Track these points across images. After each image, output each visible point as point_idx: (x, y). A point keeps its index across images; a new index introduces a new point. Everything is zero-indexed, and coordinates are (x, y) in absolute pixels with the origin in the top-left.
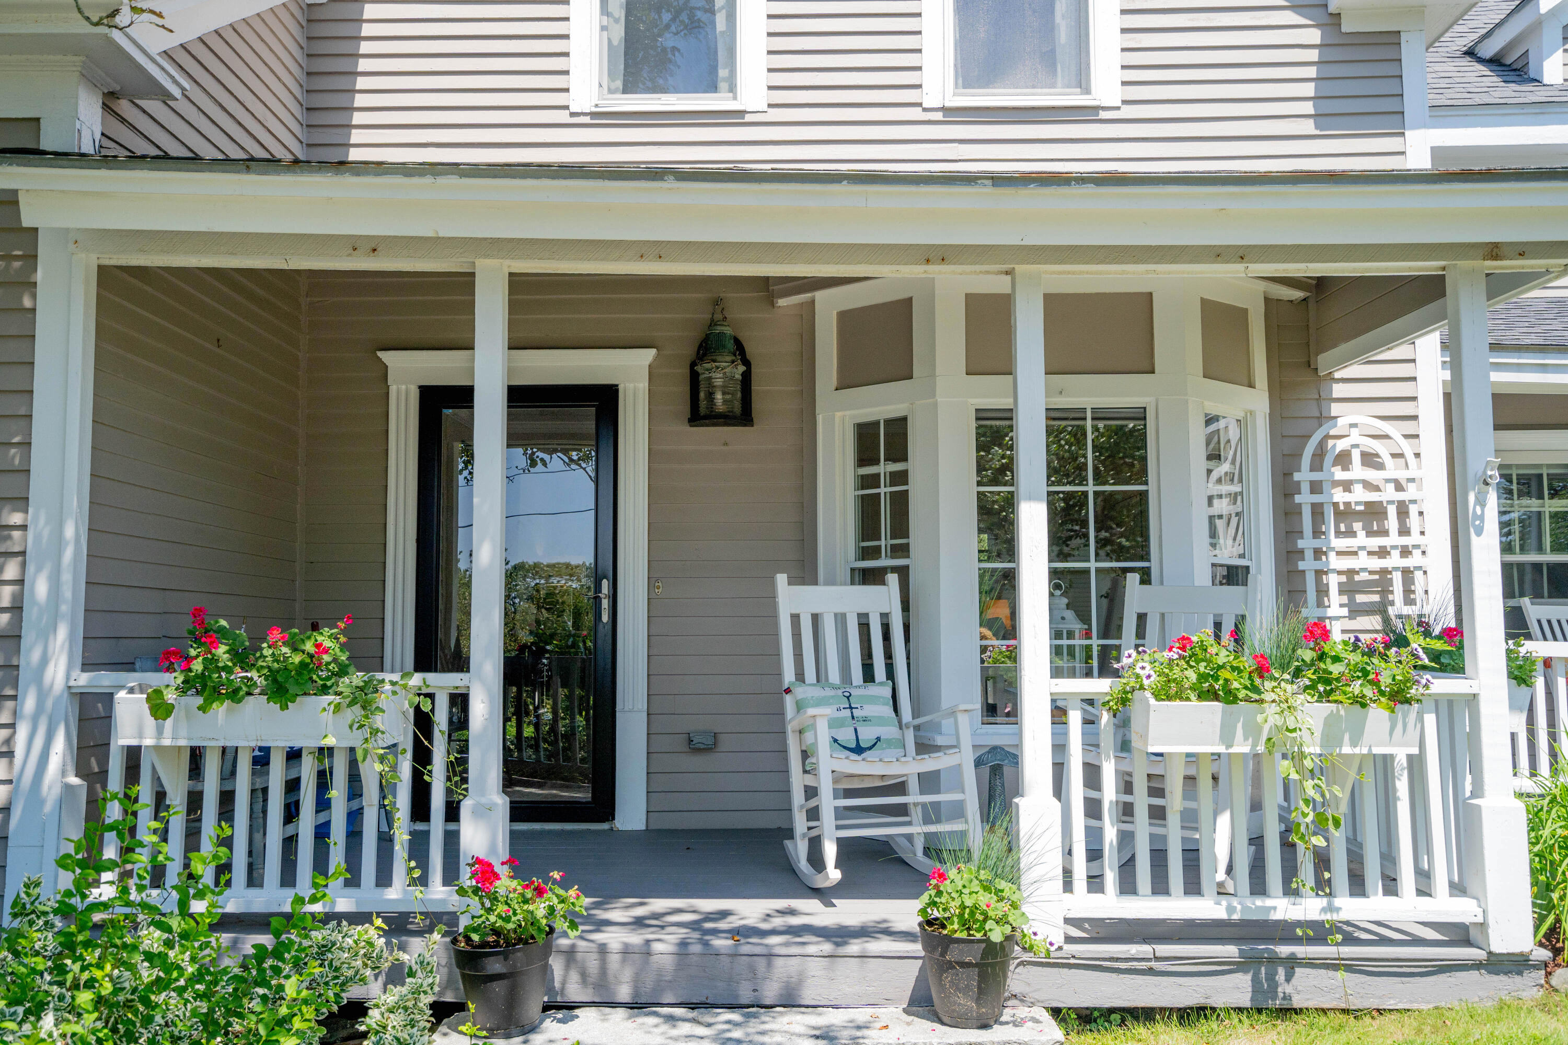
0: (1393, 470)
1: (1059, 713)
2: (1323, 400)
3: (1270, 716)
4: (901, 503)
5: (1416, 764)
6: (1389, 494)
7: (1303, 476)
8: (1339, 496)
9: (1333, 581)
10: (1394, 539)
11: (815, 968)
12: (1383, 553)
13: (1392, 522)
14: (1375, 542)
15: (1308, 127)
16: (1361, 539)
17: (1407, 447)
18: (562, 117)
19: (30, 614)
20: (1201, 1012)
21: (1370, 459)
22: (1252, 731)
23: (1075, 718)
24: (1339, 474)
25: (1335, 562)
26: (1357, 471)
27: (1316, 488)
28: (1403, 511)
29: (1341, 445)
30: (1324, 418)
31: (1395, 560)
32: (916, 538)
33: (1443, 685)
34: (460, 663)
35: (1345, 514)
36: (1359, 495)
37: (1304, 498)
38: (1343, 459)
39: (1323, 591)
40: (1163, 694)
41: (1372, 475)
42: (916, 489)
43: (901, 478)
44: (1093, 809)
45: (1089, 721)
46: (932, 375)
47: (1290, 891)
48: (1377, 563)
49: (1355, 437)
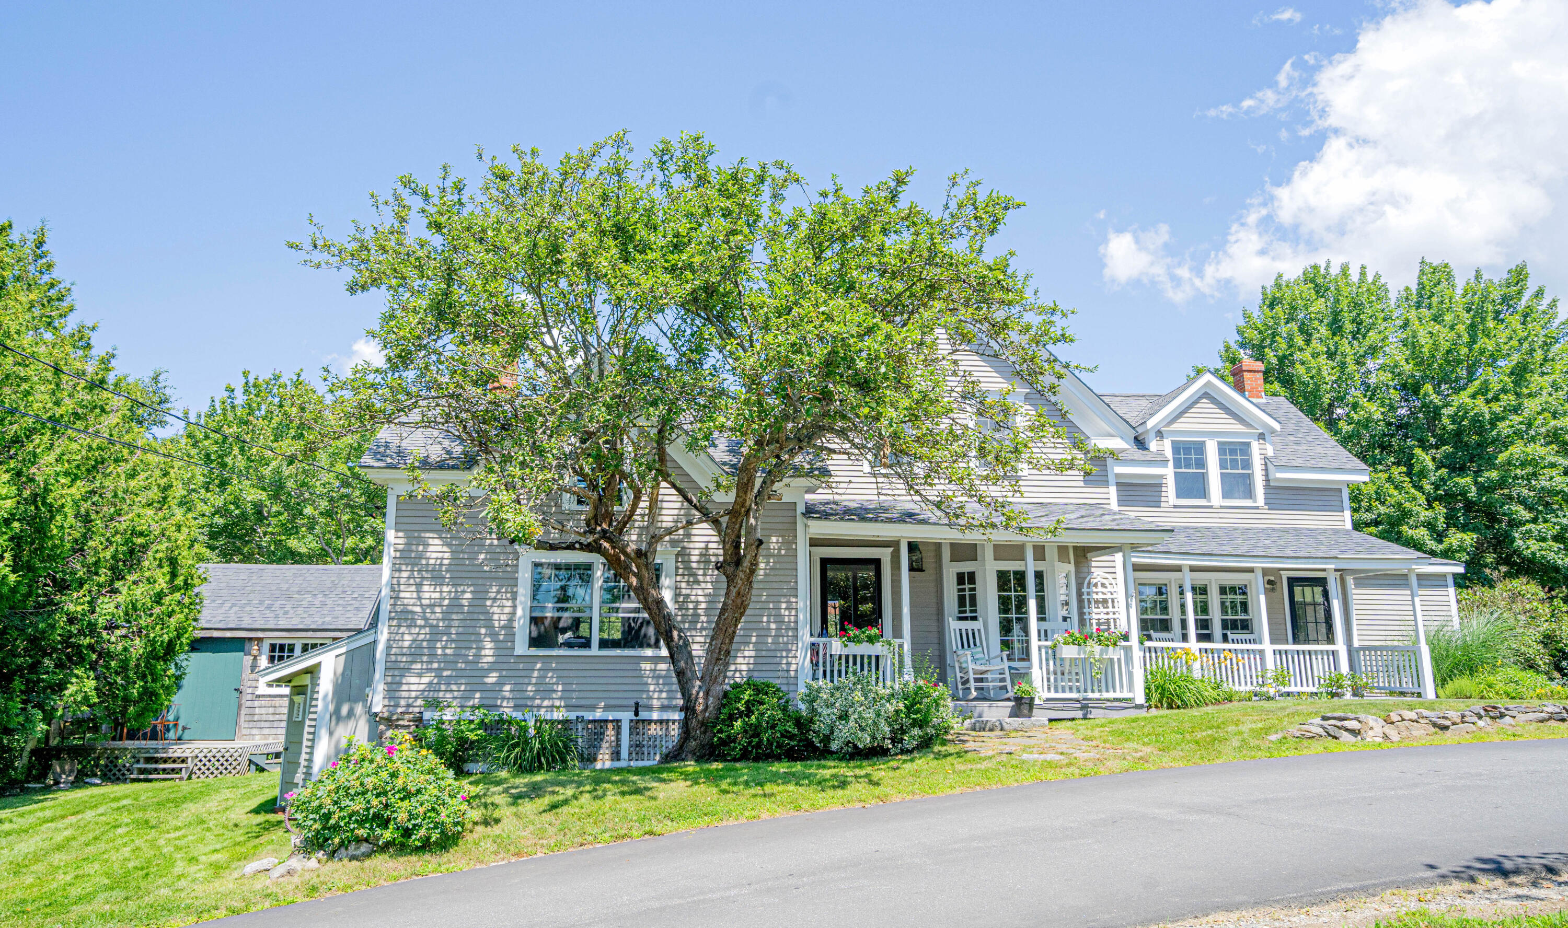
0: (1110, 588)
1: (1040, 649)
2: (1089, 567)
3: (1088, 649)
4: (973, 598)
5: (1119, 660)
6: (1109, 596)
7: (1085, 590)
8: (1095, 596)
9: (1094, 622)
10: (1111, 609)
11: (986, 709)
12: (1108, 613)
13: (1110, 604)
14: (1105, 610)
15: (1082, 484)
16: (1102, 609)
17: (1113, 582)
18: (861, 474)
19: (800, 624)
20: (1073, 719)
21: (1103, 585)
22: (1085, 652)
23: (1043, 651)
24: (1095, 590)
25: (1094, 616)
26: (1100, 589)
27: (1088, 594)
28: (1113, 601)
29: (1095, 581)
30: (1090, 573)
31: (1111, 616)
32: (979, 608)
33: (1124, 643)
34: (901, 637)
35: (1097, 602)
36: (1100, 596)
37: (1085, 597)
38: (1096, 585)
39: (1091, 625)
40: (1065, 643)
41: (1104, 590)
42: (979, 593)
43: (974, 589)
44: (1048, 673)
45: (1047, 653)
46: (984, 560)
47: (1093, 691)
48: (1106, 617)
49: (1099, 579)
